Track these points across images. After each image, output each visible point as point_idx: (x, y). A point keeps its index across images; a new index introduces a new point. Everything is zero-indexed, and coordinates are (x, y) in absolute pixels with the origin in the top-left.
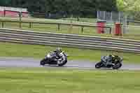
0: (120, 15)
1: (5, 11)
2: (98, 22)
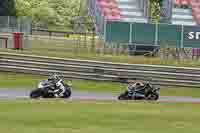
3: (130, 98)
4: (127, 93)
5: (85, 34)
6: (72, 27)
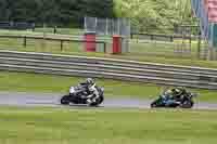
0: (119, 22)
2: (86, 34)
3: (163, 105)
4: (161, 99)
5: (190, 39)
6: (176, 31)
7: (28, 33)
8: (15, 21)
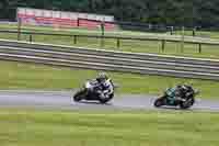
1: (79, 19)
7: (166, 36)
8: (154, 23)
